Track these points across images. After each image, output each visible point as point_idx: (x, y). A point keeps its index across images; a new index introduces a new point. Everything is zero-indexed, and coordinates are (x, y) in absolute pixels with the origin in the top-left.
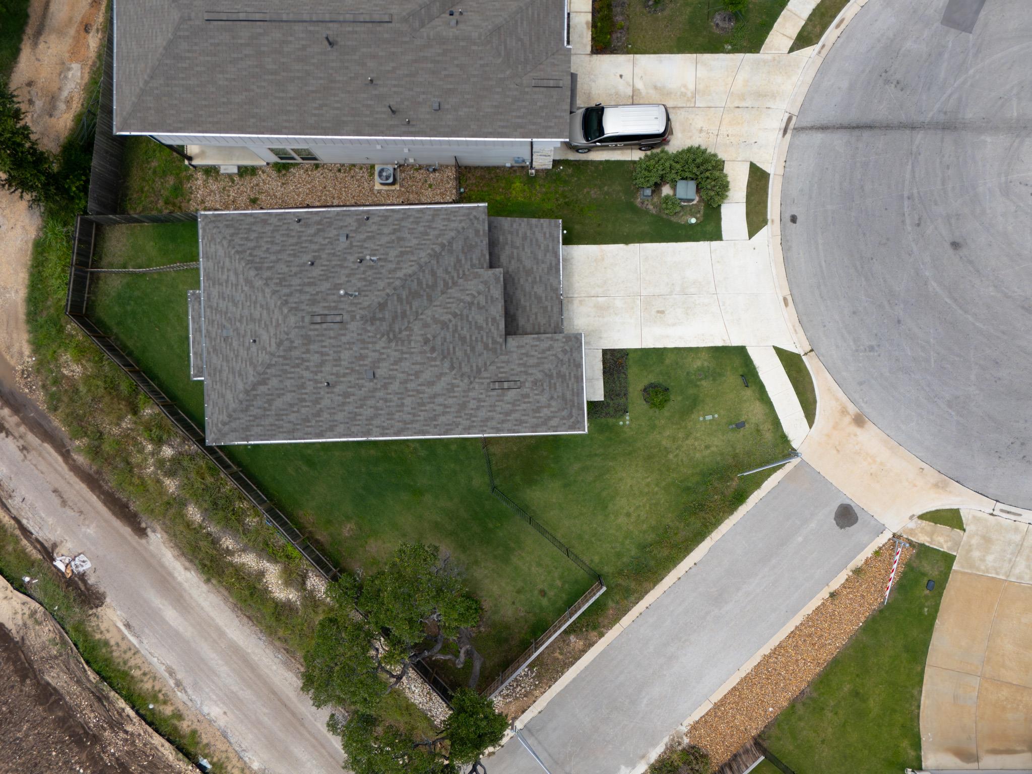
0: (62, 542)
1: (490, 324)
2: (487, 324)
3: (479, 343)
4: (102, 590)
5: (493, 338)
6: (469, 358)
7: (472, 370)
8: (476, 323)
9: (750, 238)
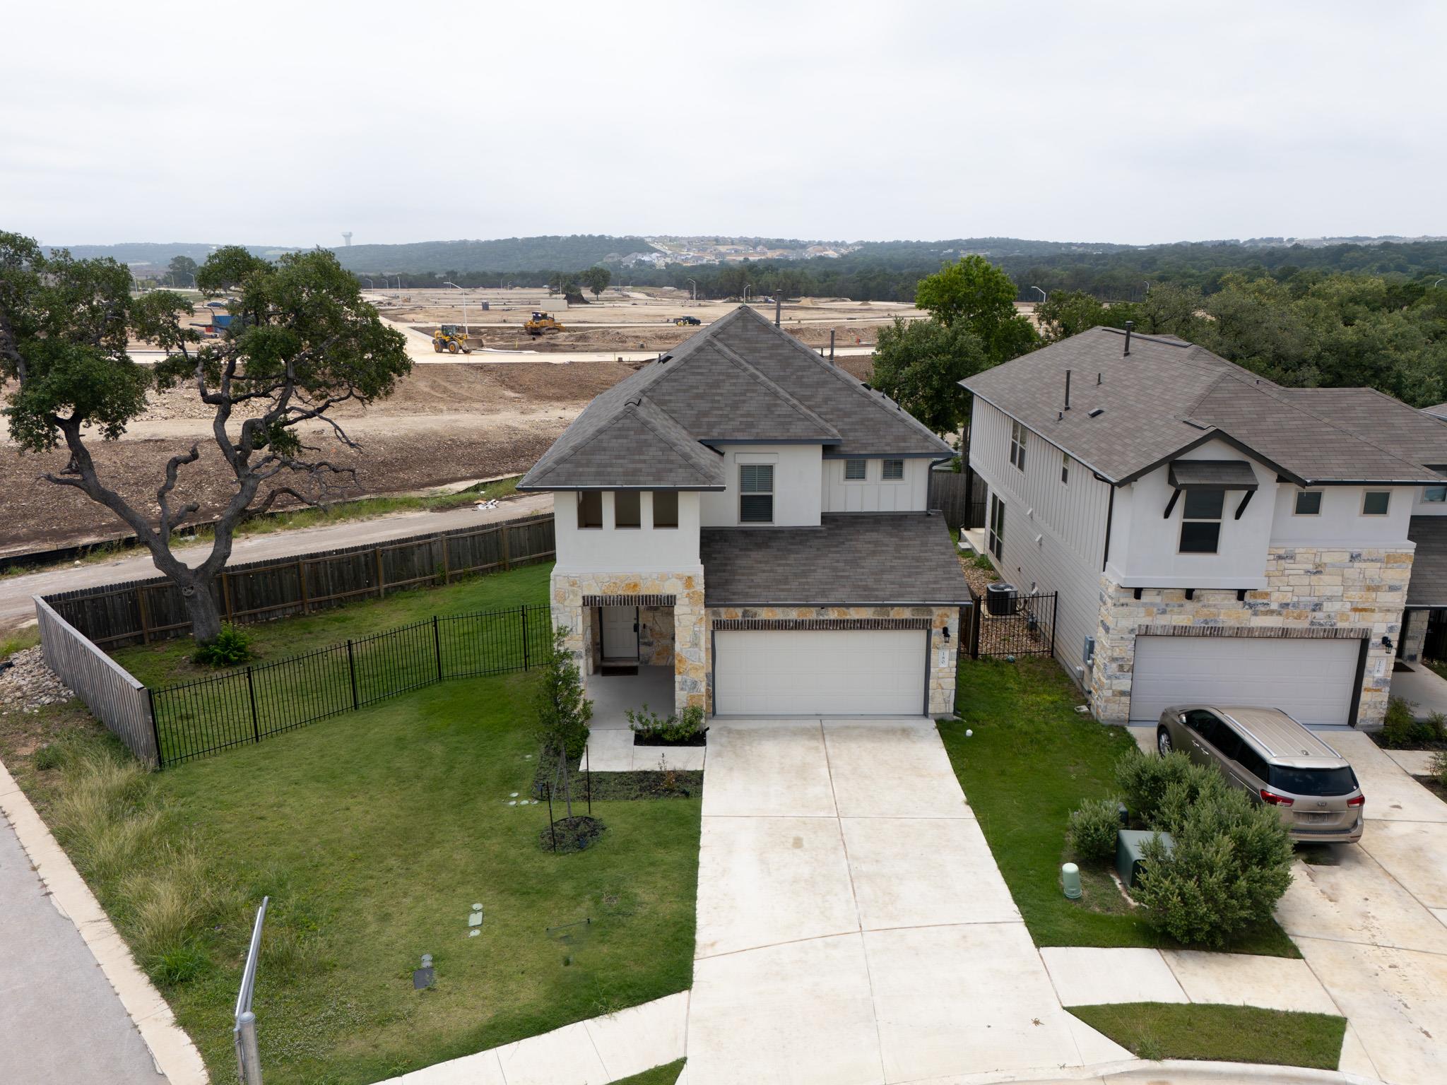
1: (741, 419)
2: (742, 416)
3: (710, 405)
5: (719, 423)
6: (685, 391)
7: (663, 395)
8: (744, 402)
9: (1069, 1010)
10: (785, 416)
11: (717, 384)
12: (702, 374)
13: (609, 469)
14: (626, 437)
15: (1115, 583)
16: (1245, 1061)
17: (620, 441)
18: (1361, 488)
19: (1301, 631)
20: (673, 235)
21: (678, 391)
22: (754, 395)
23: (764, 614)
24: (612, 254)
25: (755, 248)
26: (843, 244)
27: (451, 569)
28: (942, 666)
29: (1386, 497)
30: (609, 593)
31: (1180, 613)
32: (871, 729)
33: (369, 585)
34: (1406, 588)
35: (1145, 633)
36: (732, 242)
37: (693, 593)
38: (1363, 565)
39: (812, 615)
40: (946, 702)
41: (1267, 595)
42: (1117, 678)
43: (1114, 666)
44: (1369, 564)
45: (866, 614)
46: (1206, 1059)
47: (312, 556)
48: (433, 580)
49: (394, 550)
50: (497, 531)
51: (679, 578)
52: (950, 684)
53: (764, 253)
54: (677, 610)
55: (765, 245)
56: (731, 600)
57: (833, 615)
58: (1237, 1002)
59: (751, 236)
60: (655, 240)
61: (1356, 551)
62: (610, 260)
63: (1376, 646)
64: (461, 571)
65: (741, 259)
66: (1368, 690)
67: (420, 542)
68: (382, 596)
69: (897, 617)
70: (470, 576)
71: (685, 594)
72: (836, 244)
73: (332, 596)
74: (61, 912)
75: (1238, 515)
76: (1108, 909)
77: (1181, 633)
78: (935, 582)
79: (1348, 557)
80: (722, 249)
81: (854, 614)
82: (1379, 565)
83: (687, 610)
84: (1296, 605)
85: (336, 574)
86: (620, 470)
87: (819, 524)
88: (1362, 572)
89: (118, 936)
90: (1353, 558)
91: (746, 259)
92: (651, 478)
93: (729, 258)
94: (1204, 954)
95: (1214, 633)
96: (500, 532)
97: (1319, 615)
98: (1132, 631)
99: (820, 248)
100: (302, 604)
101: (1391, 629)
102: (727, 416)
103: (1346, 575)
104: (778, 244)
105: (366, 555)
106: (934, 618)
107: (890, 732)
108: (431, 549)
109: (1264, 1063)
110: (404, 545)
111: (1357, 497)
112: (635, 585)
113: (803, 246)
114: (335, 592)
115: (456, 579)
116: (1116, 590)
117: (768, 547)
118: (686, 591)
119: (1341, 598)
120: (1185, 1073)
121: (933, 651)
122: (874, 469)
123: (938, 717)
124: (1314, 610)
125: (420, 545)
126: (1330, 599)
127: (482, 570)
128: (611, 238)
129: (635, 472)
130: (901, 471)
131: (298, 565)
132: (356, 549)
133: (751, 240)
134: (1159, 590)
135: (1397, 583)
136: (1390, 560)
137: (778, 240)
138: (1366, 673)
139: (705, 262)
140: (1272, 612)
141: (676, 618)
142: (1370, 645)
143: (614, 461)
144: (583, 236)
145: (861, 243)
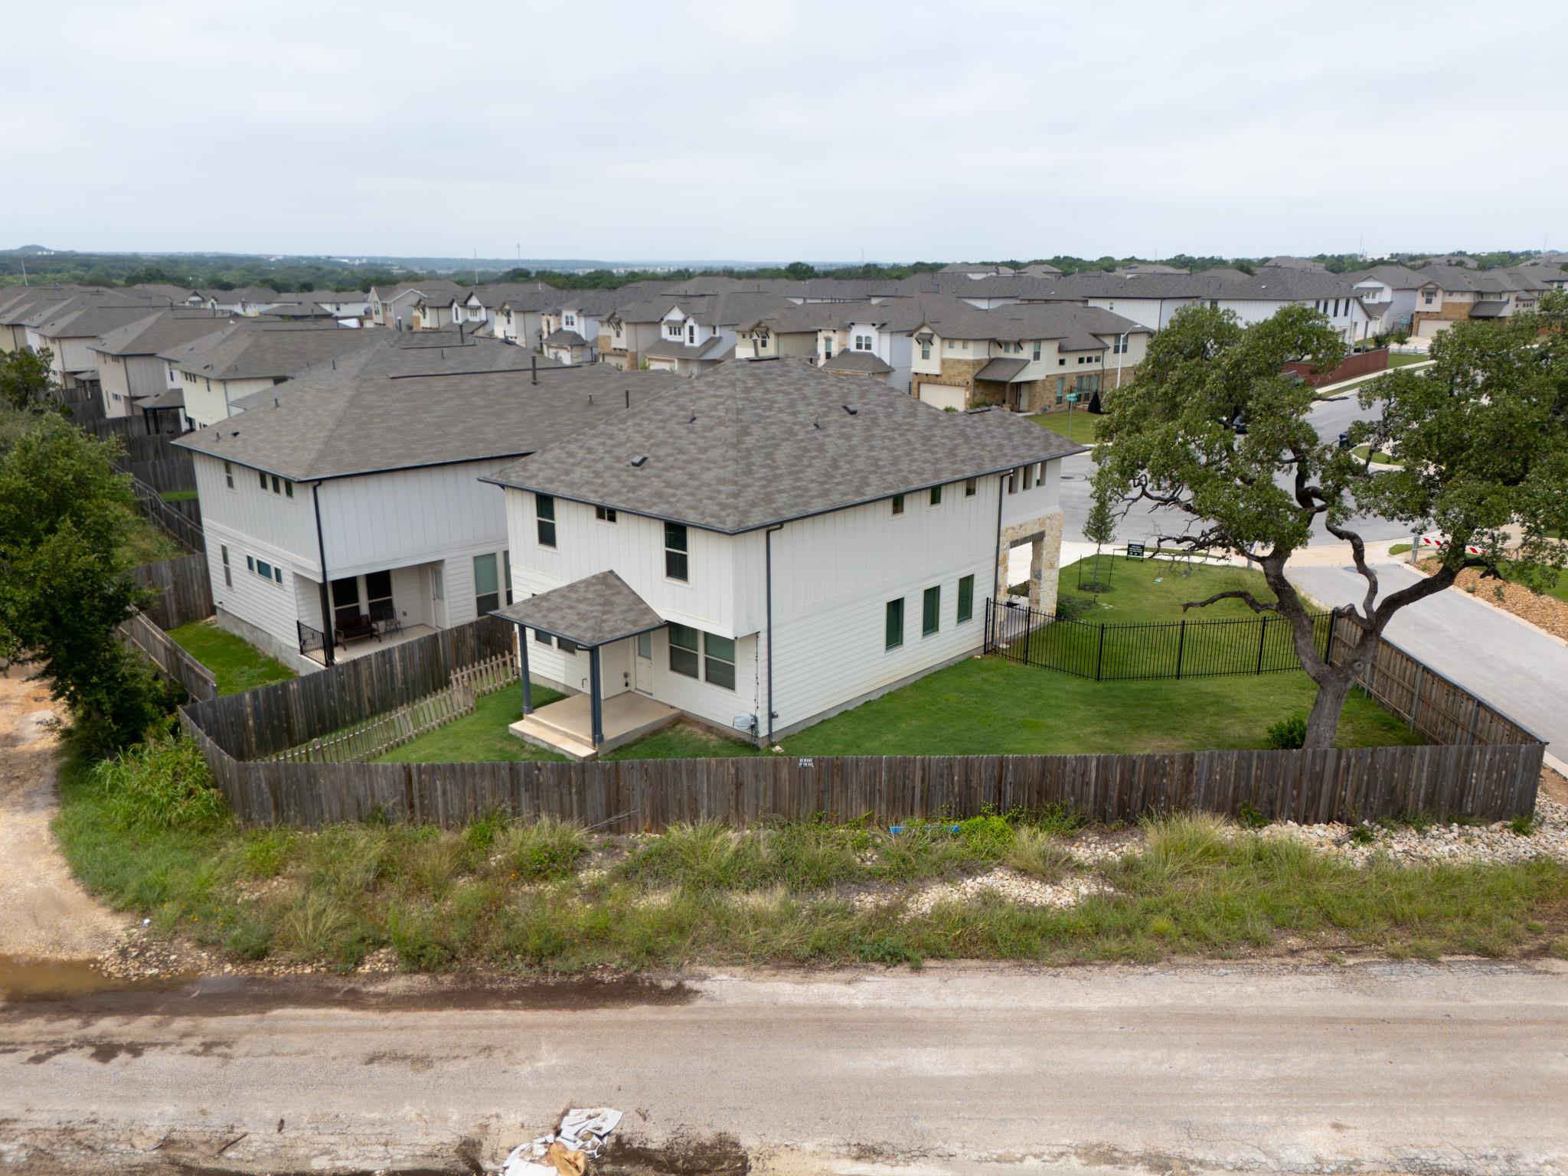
0: (485, 1127)
4: (707, 1135)
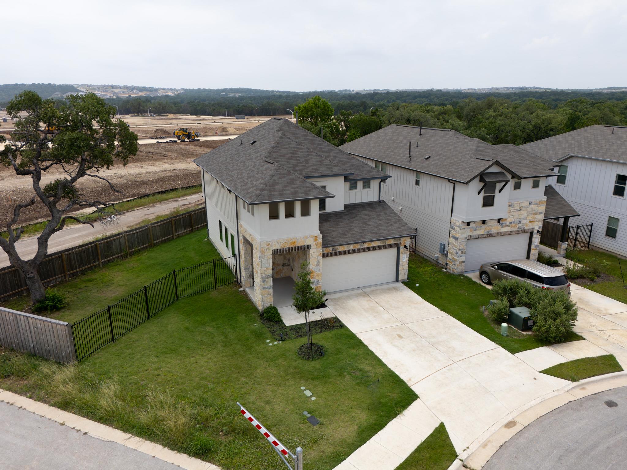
2: (311, 166)
3: (296, 162)
5: (304, 169)
6: (283, 156)
8: (309, 159)
9: (541, 372)
10: (328, 165)
11: (295, 153)
12: (287, 148)
13: (285, 192)
14: (284, 177)
15: (460, 221)
16: (600, 374)
17: (282, 179)
18: (532, 179)
19: (515, 231)
20: (89, 84)
21: (280, 156)
22: (312, 156)
23: (340, 249)
24: (57, 93)
25: (132, 90)
26: (175, 90)
27: (129, 249)
28: (404, 261)
29: (538, 181)
30: (284, 247)
31: (481, 230)
32: (382, 289)
33: (94, 262)
34: (544, 213)
35: (470, 238)
36: (120, 88)
37: (318, 243)
38: (533, 206)
39: (358, 246)
40: (405, 275)
41: (506, 220)
42: (461, 257)
43: (460, 252)
44: (534, 206)
45: (378, 244)
46: (590, 377)
47: (67, 250)
48: (122, 256)
49: (104, 243)
50: (147, 229)
51: (312, 237)
52: (406, 267)
53: (138, 93)
54: (311, 251)
55: (137, 89)
56: (330, 244)
57: (366, 245)
58: (582, 357)
59: (130, 85)
60: (79, 86)
61: (531, 201)
62: (56, 96)
63: (536, 234)
64: (133, 250)
65: (127, 96)
66: (533, 249)
67: (115, 238)
68: (101, 266)
69: (389, 243)
70: (138, 252)
71: (314, 244)
72: (171, 89)
73: (78, 270)
74: (103, 439)
75: (500, 191)
76: (519, 337)
77: (481, 237)
78: (400, 228)
79: (528, 204)
80: (116, 91)
81: (374, 244)
82: (537, 205)
83: (315, 250)
84: (514, 222)
85: (79, 258)
86: (289, 192)
87: (343, 209)
88: (532, 208)
89: (148, 442)
90: (530, 204)
91: (130, 96)
92: (304, 195)
93: (120, 95)
94: (559, 344)
95: (490, 235)
96: (148, 229)
97: (520, 225)
98: (466, 238)
99: (164, 91)
100: (65, 276)
101: (540, 227)
102: (305, 166)
103: (528, 210)
104: (143, 89)
105: (92, 247)
106: (401, 242)
107: (389, 289)
108: (120, 240)
109: (605, 374)
110: (108, 240)
111: (530, 182)
112: (295, 242)
113: (156, 90)
114: (79, 268)
115: (132, 254)
116: (461, 224)
117: (329, 221)
118: (315, 242)
119: (526, 218)
120: (588, 383)
121: (401, 255)
122: (360, 184)
123: (402, 281)
124: (519, 224)
125: (115, 239)
126: (523, 219)
127: (142, 248)
128: (55, 85)
129: (296, 193)
130: (370, 185)
131: (62, 256)
132: (87, 244)
133: (129, 87)
134: (475, 222)
135: (542, 211)
136: (540, 203)
137: (143, 87)
138: (532, 244)
139: (108, 97)
140: (507, 226)
141: (311, 254)
142: (534, 234)
143: (285, 188)
144: (39, 84)
145: (183, 89)
